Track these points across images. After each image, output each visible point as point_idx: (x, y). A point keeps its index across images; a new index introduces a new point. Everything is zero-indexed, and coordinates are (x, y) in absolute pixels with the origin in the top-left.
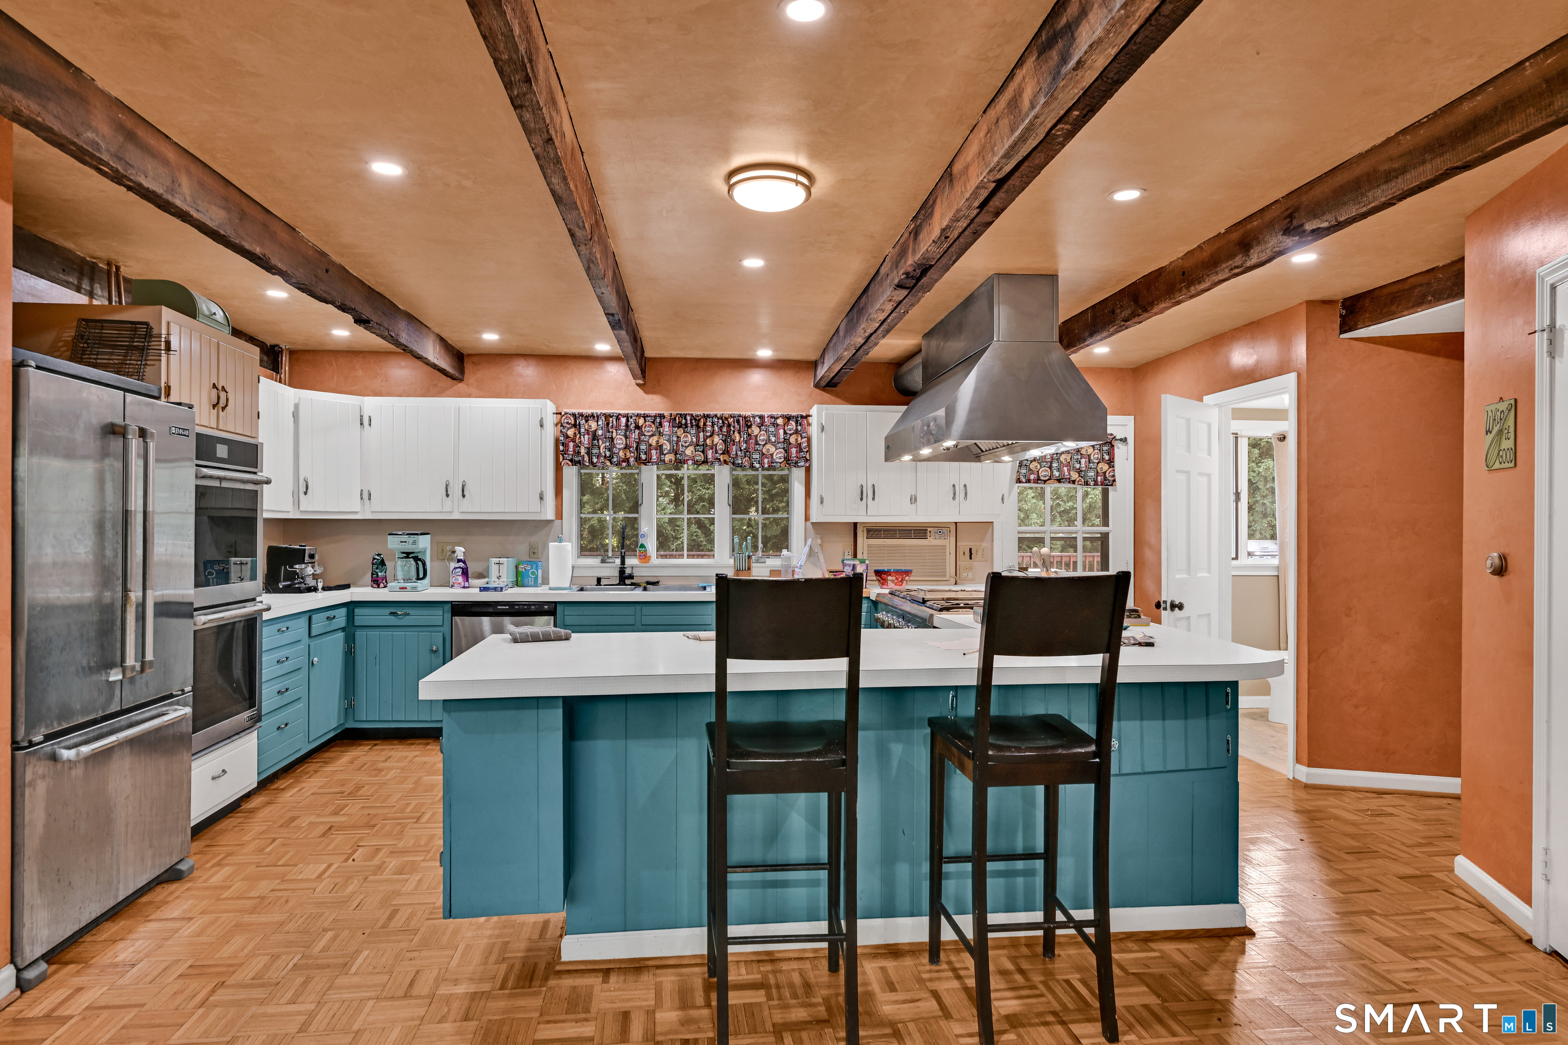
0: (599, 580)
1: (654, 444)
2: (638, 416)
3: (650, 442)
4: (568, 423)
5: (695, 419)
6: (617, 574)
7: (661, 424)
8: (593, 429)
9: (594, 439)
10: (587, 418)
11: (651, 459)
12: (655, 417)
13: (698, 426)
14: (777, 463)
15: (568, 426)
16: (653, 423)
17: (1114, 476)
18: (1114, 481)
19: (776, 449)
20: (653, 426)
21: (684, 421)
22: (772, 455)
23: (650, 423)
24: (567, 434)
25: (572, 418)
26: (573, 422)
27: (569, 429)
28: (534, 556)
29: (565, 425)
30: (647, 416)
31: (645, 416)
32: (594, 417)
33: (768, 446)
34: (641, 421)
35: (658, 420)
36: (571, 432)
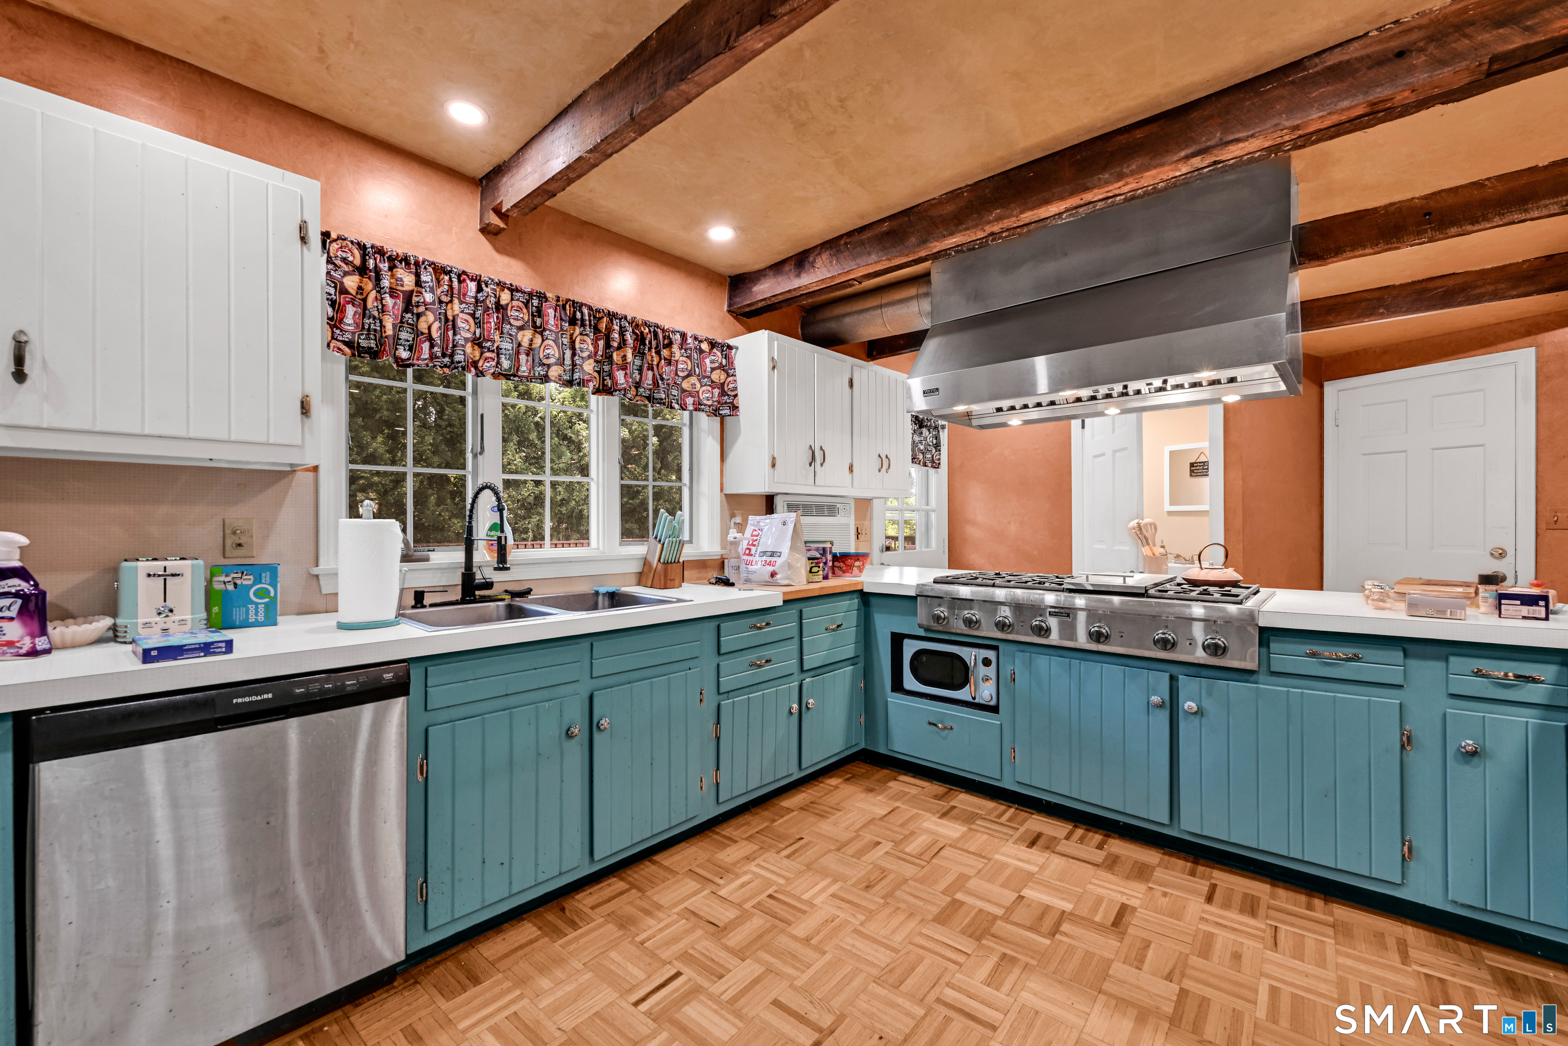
0: (419, 597)
1: (525, 343)
2: (501, 285)
3: (519, 337)
4: (344, 260)
5: (595, 317)
6: (458, 580)
7: (539, 312)
8: (406, 288)
9: (407, 309)
10: (394, 260)
11: (518, 370)
12: (531, 295)
13: (596, 330)
14: (705, 405)
15: (346, 268)
16: (526, 305)
17: (939, 459)
18: (939, 464)
19: (702, 386)
20: (525, 310)
21: (578, 315)
22: (698, 392)
23: (521, 305)
24: (342, 283)
25: (357, 253)
26: (358, 262)
27: (346, 274)
28: (240, 552)
29: (338, 262)
30: (517, 290)
31: (513, 290)
32: (408, 263)
33: (693, 380)
34: (505, 297)
35: (535, 302)
36: (351, 282)
